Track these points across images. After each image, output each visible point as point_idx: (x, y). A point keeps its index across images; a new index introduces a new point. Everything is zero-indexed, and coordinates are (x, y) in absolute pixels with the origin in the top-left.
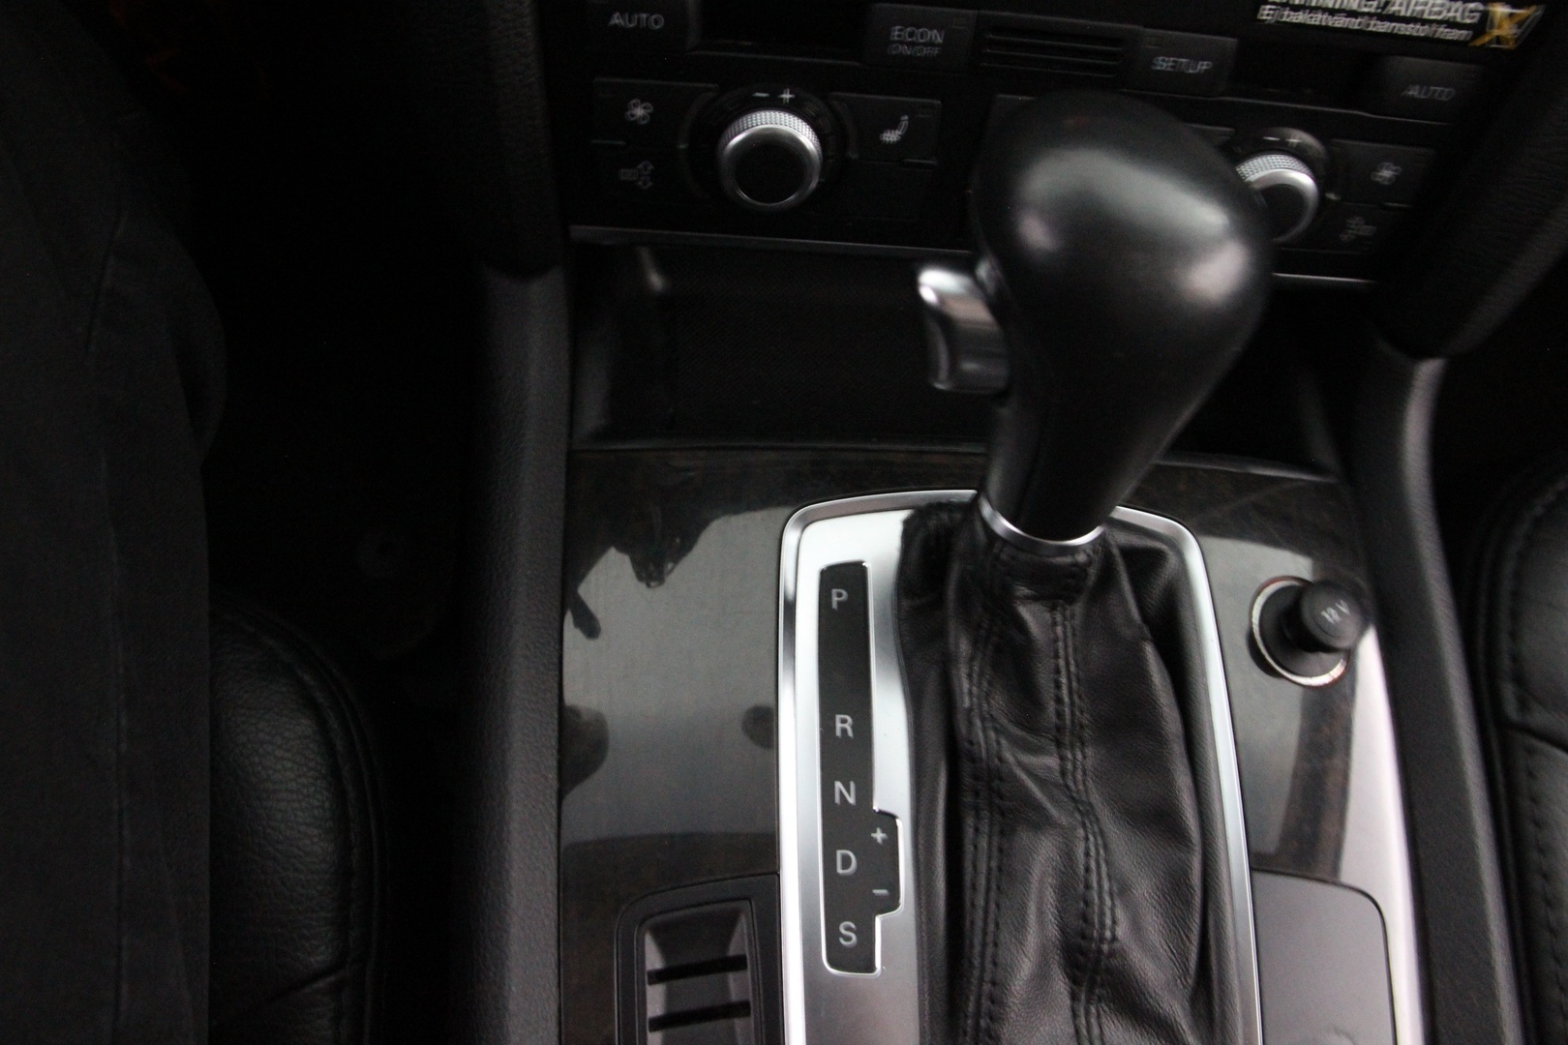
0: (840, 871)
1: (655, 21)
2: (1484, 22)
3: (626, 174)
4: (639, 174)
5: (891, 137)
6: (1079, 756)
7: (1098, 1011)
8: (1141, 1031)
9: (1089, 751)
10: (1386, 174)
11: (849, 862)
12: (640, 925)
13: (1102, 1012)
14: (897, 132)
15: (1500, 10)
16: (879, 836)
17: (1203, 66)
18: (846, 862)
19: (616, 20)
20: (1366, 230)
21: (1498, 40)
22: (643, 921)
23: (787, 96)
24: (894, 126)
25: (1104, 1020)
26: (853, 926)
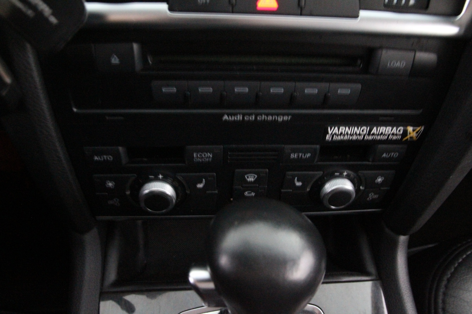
1: (110, 158)
2: (405, 133)
3: (110, 202)
4: (115, 202)
5: (200, 186)
10: (379, 180)
14: (201, 184)
15: (410, 129)
17: (308, 155)
19: (96, 158)
20: (376, 196)
21: (411, 138)
23: (161, 176)
24: (201, 182)
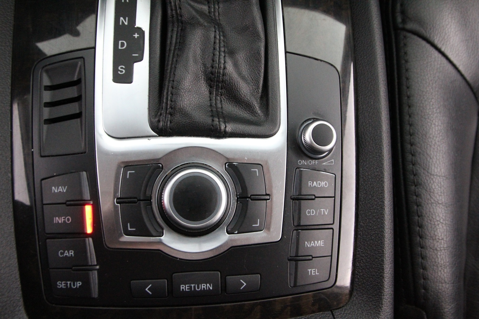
0: (120, 48)
6: (217, 7)
7: (221, 99)
8: (239, 108)
9: (221, 5)
11: (124, 45)
12: (42, 69)
13: (223, 100)
16: (136, 36)
18: (123, 45)
22: (43, 67)
25: (223, 102)
26: (124, 67)
